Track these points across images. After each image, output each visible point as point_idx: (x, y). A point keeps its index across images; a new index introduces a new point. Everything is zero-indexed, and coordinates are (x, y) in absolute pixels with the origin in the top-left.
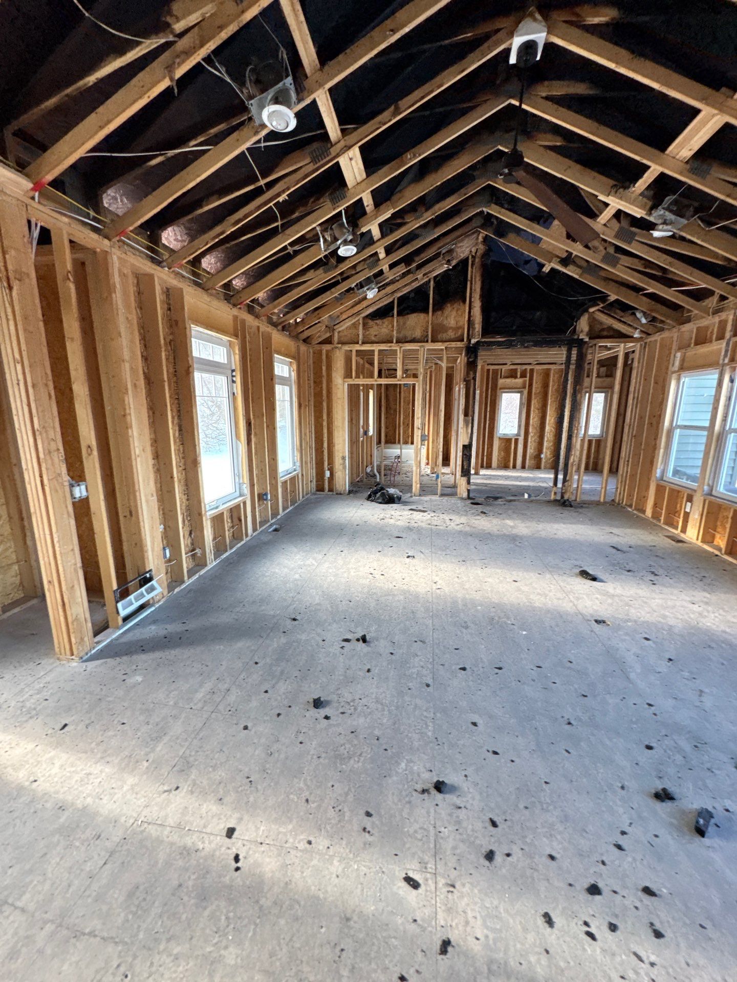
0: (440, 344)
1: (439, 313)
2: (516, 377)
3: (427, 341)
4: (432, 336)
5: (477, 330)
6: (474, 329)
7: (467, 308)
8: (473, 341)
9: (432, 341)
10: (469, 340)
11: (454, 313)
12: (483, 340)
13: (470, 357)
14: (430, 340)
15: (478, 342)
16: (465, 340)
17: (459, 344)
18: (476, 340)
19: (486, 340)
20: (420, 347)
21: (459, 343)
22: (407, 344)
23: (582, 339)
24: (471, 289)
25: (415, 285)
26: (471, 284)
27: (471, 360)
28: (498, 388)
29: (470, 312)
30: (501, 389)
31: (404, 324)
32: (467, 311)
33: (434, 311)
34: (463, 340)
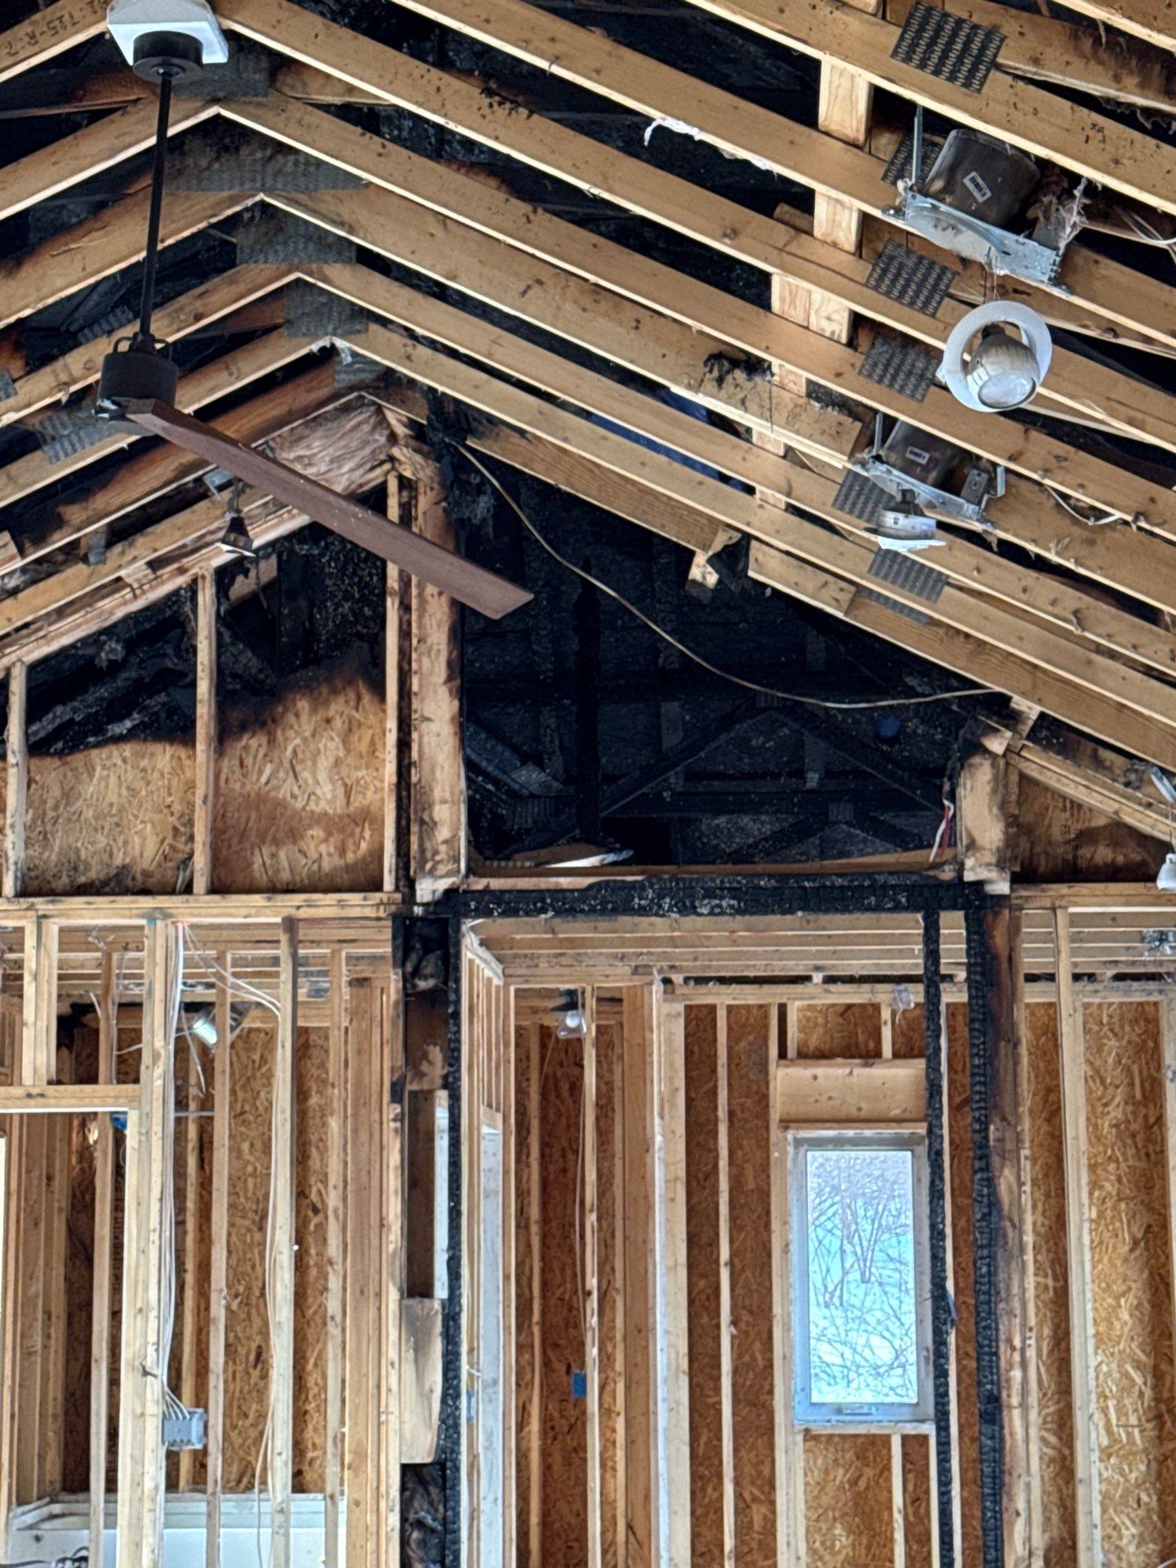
0: (257, 899)
1: (255, 742)
2: (872, 1055)
3: (188, 889)
4: (216, 861)
5: (443, 833)
6: (429, 826)
7: (392, 724)
8: (428, 889)
9: (217, 888)
10: (407, 882)
11: (330, 746)
12: (479, 884)
13: (416, 973)
14: (200, 884)
15: (450, 893)
16: (389, 883)
17: (357, 904)
18: (443, 884)
19: (497, 884)
20: (151, 916)
21: (355, 898)
22: (77, 902)
23: (979, 885)
24: (405, 633)
25: (116, 608)
26: (405, 607)
27: (422, 985)
28: (775, 1115)
29: (404, 745)
30: (786, 1123)
31: (68, 795)
32: (392, 738)
33: (224, 735)
34: (378, 887)
